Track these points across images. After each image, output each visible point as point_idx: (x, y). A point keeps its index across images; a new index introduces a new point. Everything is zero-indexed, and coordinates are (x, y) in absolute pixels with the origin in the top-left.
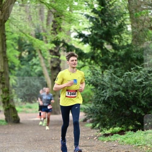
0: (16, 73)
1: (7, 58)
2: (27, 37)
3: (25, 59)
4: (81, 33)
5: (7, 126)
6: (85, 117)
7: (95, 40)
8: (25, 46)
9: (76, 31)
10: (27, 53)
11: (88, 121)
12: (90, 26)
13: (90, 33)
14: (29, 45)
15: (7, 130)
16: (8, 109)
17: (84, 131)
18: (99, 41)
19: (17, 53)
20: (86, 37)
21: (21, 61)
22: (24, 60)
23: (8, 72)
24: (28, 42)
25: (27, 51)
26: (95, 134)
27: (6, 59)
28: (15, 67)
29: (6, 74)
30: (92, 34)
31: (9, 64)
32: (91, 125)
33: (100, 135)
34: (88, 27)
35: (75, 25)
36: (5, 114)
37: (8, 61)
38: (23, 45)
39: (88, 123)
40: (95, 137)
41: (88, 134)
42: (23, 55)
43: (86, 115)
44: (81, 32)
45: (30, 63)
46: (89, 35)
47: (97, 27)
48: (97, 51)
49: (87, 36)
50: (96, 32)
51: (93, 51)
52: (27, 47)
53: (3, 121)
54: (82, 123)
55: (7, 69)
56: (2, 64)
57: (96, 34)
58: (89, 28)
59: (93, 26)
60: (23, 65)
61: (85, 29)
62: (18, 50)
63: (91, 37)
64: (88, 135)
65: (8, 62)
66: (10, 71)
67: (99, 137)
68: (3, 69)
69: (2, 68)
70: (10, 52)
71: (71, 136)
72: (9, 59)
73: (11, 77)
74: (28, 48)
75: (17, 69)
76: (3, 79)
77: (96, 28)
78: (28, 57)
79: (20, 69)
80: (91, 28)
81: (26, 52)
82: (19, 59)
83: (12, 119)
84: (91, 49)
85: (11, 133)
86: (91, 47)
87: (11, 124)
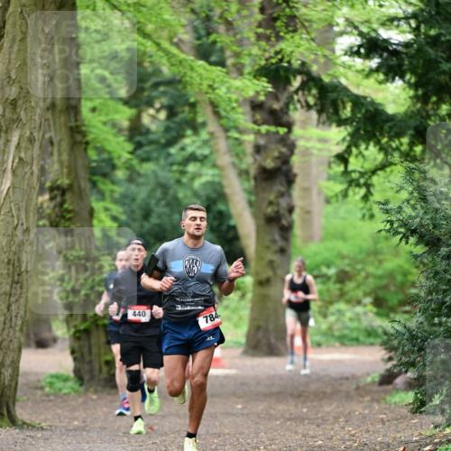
0: (119, 190)
1: (84, 134)
2: (161, 53)
3: (152, 137)
4: (373, 35)
5: (81, 400)
6: (389, 365)
7: (431, 64)
8: (157, 85)
9: (356, 28)
10: (163, 115)
11: (399, 381)
12: (410, 10)
13: (409, 37)
14: (171, 82)
15: (80, 414)
16: (87, 331)
17: (383, 421)
18: (445, 66)
19: (124, 115)
20: (395, 53)
21: (139, 145)
22: (151, 142)
23: (85, 185)
24: (167, 71)
25: (162, 107)
26: (428, 433)
27: (79, 138)
28: (114, 167)
29: (81, 195)
30: (415, 41)
31: (92, 154)
32: (410, 397)
33: (445, 436)
34: (401, 14)
35: (352, 6)
36: (73, 352)
37: (87, 143)
38: (148, 85)
39: (397, 390)
40: (427, 445)
41: (399, 432)
42: (146, 120)
43: (390, 359)
44: (375, 31)
45: (173, 150)
46: (407, 45)
47: (438, 13)
48: (438, 108)
49: (400, 48)
50: (433, 32)
51: (419, 105)
52: (162, 89)
53: (66, 379)
54: (376, 388)
55: (83, 174)
56: (65, 157)
57: (434, 41)
58: (407, 18)
59: (422, 10)
60: (144, 160)
61: (392, 19)
62: (126, 102)
63: (412, 51)
64: (399, 435)
65: (85, 149)
66: (94, 184)
67: (441, 443)
68: (69, 174)
69: (65, 170)
70: (94, 110)
71: (331, 439)
72: (90, 137)
73: (97, 205)
74: (164, 93)
75: (120, 174)
76: (68, 216)
77: (431, 16)
78: (167, 129)
79: (133, 176)
80: (414, 16)
81: (158, 111)
82: (130, 139)
83: (100, 371)
84: (416, 98)
85: (98, 424)
86: (412, 93)
87: (96, 392)
